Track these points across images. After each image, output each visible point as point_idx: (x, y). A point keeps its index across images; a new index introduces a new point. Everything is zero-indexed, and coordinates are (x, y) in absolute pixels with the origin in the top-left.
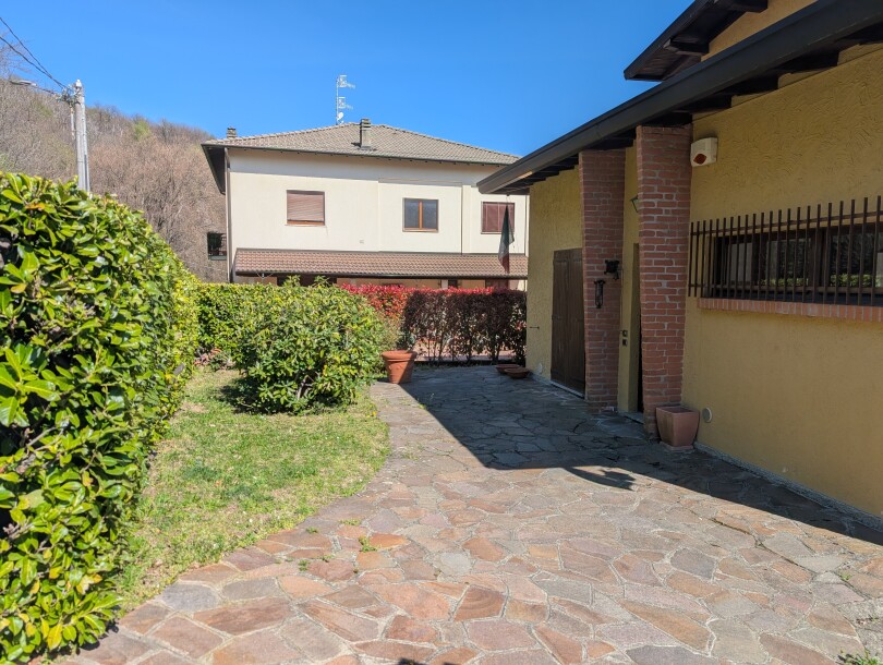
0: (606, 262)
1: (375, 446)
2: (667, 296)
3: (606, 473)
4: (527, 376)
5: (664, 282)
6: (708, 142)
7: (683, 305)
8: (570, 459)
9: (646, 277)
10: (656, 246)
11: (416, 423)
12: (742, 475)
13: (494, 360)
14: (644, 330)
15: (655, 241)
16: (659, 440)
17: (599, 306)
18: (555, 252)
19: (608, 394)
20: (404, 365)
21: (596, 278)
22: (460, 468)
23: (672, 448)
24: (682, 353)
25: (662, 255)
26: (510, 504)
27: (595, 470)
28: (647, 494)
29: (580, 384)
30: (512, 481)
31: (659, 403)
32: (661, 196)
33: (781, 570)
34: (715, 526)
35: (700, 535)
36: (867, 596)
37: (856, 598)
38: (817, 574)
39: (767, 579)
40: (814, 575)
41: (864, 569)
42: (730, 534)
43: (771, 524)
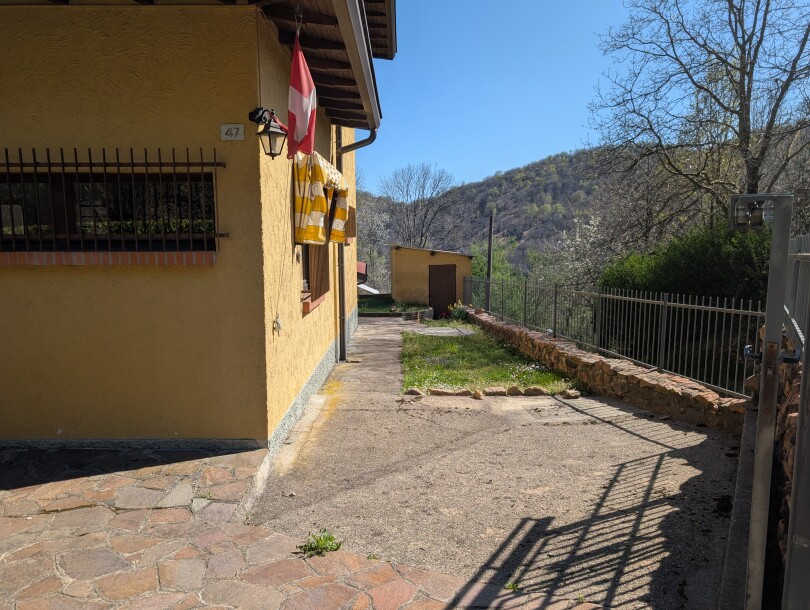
12: (7, 456)
33: (163, 520)
34: (53, 518)
35: (53, 535)
36: (236, 501)
37: (232, 507)
38: (189, 506)
39: (166, 535)
40: (189, 508)
41: (209, 483)
42: (78, 516)
43: (100, 486)
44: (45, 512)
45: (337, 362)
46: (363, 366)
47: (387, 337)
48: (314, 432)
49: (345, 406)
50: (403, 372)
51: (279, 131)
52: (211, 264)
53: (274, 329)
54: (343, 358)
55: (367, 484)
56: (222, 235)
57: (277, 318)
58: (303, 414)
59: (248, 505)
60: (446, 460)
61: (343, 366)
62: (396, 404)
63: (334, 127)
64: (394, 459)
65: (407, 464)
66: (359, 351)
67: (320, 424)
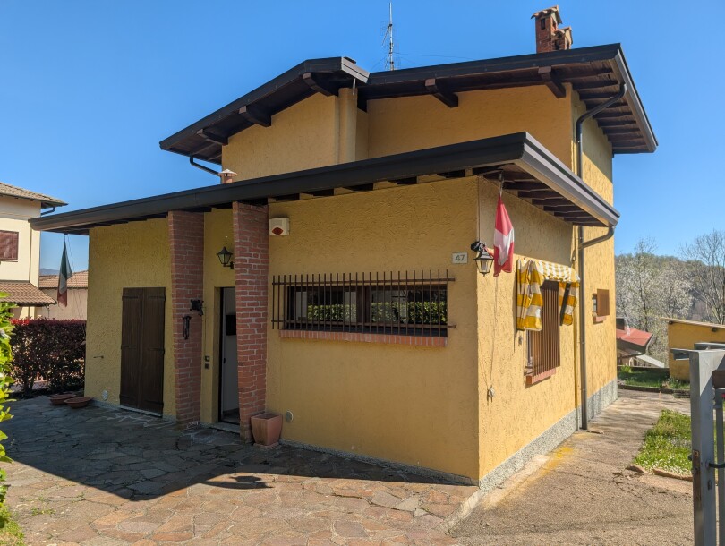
0: (192, 301)
2: (256, 329)
3: (236, 478)
4: (90, 404)
5: (254, 319)
6: (284, 220)
7: (265, 336)
9: (242, 316)
10: (248, 291)
12: (324, 458)
15: (246, 288)
16: (253, 442)
17: (186, 338)
18: (124, 289)
19: (193, 411)
21: (184, 314)
23: (266, 447)
24: (264, 371)
25: (252, 299)
27: (225, 478)
31: (253, 413)
32: (250, 255)
33: (395, 517)
34: (338, 499)
35: (335, 508)
36: (443, 517)
37: (439, 520)
38: (414, 512)
39: (394, 526)
40: (412, 513)
41: (430, 500)
42: (350, 501)
43: (367, 487)
44: (335, 495)
45: (577, 430)
46: (603, 438)
47: (644, 413)
48: (526, 483)
49: (562, 469)
50: (641, 450)
51: (488, 257)
52: (444, 346)
53: (488, 395)
54: (584, 427)
55: (550, 532)
56: (450, 327)
57: (491, 387)
58: (523, 468)
59: (452, 523)
60: (633, 532)
61: (583, 434)
62: (613, 476)
63: (576, 228)
64: (584, 519)
65: (593, 526)
66: (606, 423)
67: (534, 478)
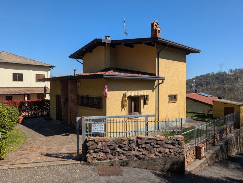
0: (65, 99)
1: (24, 137)
2: (75, 106)
4: (51, 119)
5: (74, 103)
6: (79, 83)
7: (77, 107)
8: (60, 133)
11: (29, 131)
13: (42, 116)
14: (71, 111)
17: (64, 106)
18: (56, 95)
19: (67, 122)
20: (22, 120)
21: (63, 102)
22: (42, 137)
25: (74, 99)
26: (51, 140)
28: (71, 136)
29: (62, 120)
30: (50, 138)
45: (155, 130)
